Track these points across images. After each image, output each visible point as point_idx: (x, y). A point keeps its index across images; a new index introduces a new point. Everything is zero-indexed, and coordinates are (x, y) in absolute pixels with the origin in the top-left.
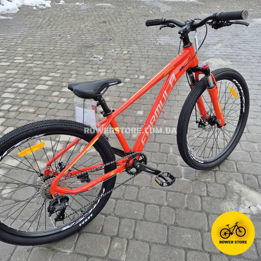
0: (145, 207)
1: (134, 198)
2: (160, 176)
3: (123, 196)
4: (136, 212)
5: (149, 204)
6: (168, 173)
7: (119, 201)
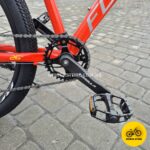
0: (73, 141)
1: (67, 121)
2: (104, 99)
3: (56, 112)
4: (54, 142)
5: (81, 140)
6: (123, 101)
7: (48, 115)
